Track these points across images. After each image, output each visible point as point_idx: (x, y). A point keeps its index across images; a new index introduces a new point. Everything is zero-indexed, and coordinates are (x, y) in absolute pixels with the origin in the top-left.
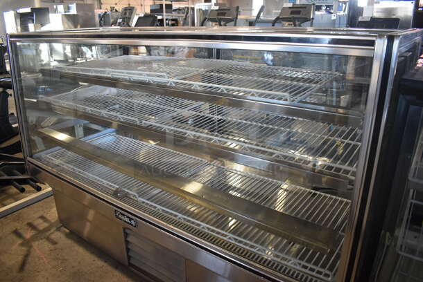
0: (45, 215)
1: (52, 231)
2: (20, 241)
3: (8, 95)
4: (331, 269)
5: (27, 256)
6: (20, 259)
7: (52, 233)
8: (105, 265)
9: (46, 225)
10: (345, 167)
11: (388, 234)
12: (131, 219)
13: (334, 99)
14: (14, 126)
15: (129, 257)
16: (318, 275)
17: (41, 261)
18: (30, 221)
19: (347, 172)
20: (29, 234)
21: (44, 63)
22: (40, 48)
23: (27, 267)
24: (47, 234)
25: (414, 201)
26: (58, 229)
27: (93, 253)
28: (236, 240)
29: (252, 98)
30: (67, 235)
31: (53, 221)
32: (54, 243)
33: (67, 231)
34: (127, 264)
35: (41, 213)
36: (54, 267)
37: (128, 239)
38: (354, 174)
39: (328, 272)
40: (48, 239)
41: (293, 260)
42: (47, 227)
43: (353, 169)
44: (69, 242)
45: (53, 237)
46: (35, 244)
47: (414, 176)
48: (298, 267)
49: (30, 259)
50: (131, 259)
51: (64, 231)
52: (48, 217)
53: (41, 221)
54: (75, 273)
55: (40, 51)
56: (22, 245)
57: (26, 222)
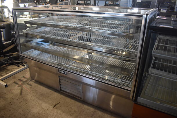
0: (24, 76)
1: (29, 81)
2: (17, 85)
3: (1, 31)
4: (131, 81)
5: (22, 90)
6: (19, 91)
7: (29, 82)
8: (51, 91)
9: (26, 79)
10: (134, 51)
11: (147, 73)
12: (65, 72)
13: (128, 31)
14: (4, 43)
15: (61, 87)
16: (127, 83)
17: (27, 91)
18: (19, 78)
19: (135, 52)
20: (20, 83)
21: (6, 17)
22: (4, 11)
23: (23, 93)
24: (27, 82)
25: (154, 61)
26: (31, 81)
27: (46, 87)
28: (101, 75)
29: (96, 30)
30: (35, 82)
31: (28, 78)
32: (31, 85)
33: (35, 81)
34: (60, 90)
35: (23, 75)
36: (33, 93)
37: (60, 81)
38: (137, 53)
39: (130, 82)
40: (28, 84)
41: (119, 80)
42: (26, 80)
43: (137, 51)
44: (36, 84)
45: (29, 83)
46: (24, 86)
47: (153, 52)
48: (121, 82)
49: (23, 91)
50: (61, 88)
51: (33, 81)
52: (26, 77)
53: (23, 78)
54: (41, 94)
55: (5, 12)
56: (19, 86)
57: (18, 79)
